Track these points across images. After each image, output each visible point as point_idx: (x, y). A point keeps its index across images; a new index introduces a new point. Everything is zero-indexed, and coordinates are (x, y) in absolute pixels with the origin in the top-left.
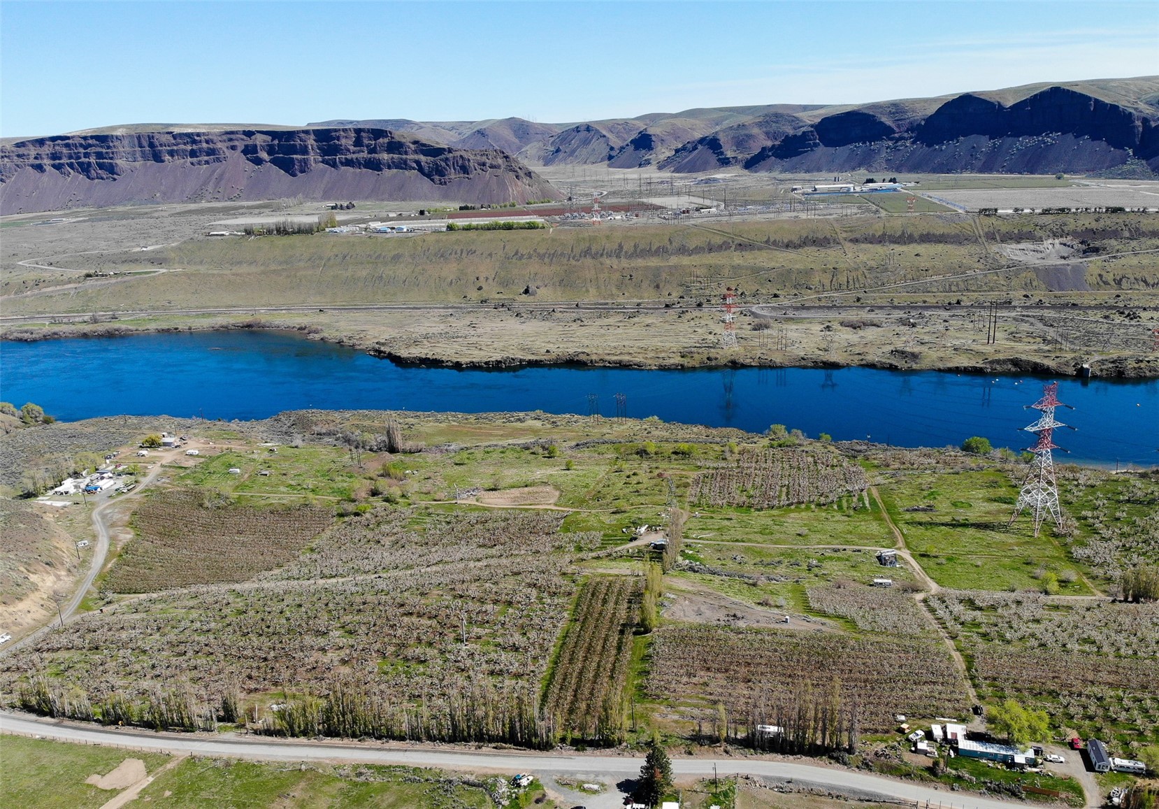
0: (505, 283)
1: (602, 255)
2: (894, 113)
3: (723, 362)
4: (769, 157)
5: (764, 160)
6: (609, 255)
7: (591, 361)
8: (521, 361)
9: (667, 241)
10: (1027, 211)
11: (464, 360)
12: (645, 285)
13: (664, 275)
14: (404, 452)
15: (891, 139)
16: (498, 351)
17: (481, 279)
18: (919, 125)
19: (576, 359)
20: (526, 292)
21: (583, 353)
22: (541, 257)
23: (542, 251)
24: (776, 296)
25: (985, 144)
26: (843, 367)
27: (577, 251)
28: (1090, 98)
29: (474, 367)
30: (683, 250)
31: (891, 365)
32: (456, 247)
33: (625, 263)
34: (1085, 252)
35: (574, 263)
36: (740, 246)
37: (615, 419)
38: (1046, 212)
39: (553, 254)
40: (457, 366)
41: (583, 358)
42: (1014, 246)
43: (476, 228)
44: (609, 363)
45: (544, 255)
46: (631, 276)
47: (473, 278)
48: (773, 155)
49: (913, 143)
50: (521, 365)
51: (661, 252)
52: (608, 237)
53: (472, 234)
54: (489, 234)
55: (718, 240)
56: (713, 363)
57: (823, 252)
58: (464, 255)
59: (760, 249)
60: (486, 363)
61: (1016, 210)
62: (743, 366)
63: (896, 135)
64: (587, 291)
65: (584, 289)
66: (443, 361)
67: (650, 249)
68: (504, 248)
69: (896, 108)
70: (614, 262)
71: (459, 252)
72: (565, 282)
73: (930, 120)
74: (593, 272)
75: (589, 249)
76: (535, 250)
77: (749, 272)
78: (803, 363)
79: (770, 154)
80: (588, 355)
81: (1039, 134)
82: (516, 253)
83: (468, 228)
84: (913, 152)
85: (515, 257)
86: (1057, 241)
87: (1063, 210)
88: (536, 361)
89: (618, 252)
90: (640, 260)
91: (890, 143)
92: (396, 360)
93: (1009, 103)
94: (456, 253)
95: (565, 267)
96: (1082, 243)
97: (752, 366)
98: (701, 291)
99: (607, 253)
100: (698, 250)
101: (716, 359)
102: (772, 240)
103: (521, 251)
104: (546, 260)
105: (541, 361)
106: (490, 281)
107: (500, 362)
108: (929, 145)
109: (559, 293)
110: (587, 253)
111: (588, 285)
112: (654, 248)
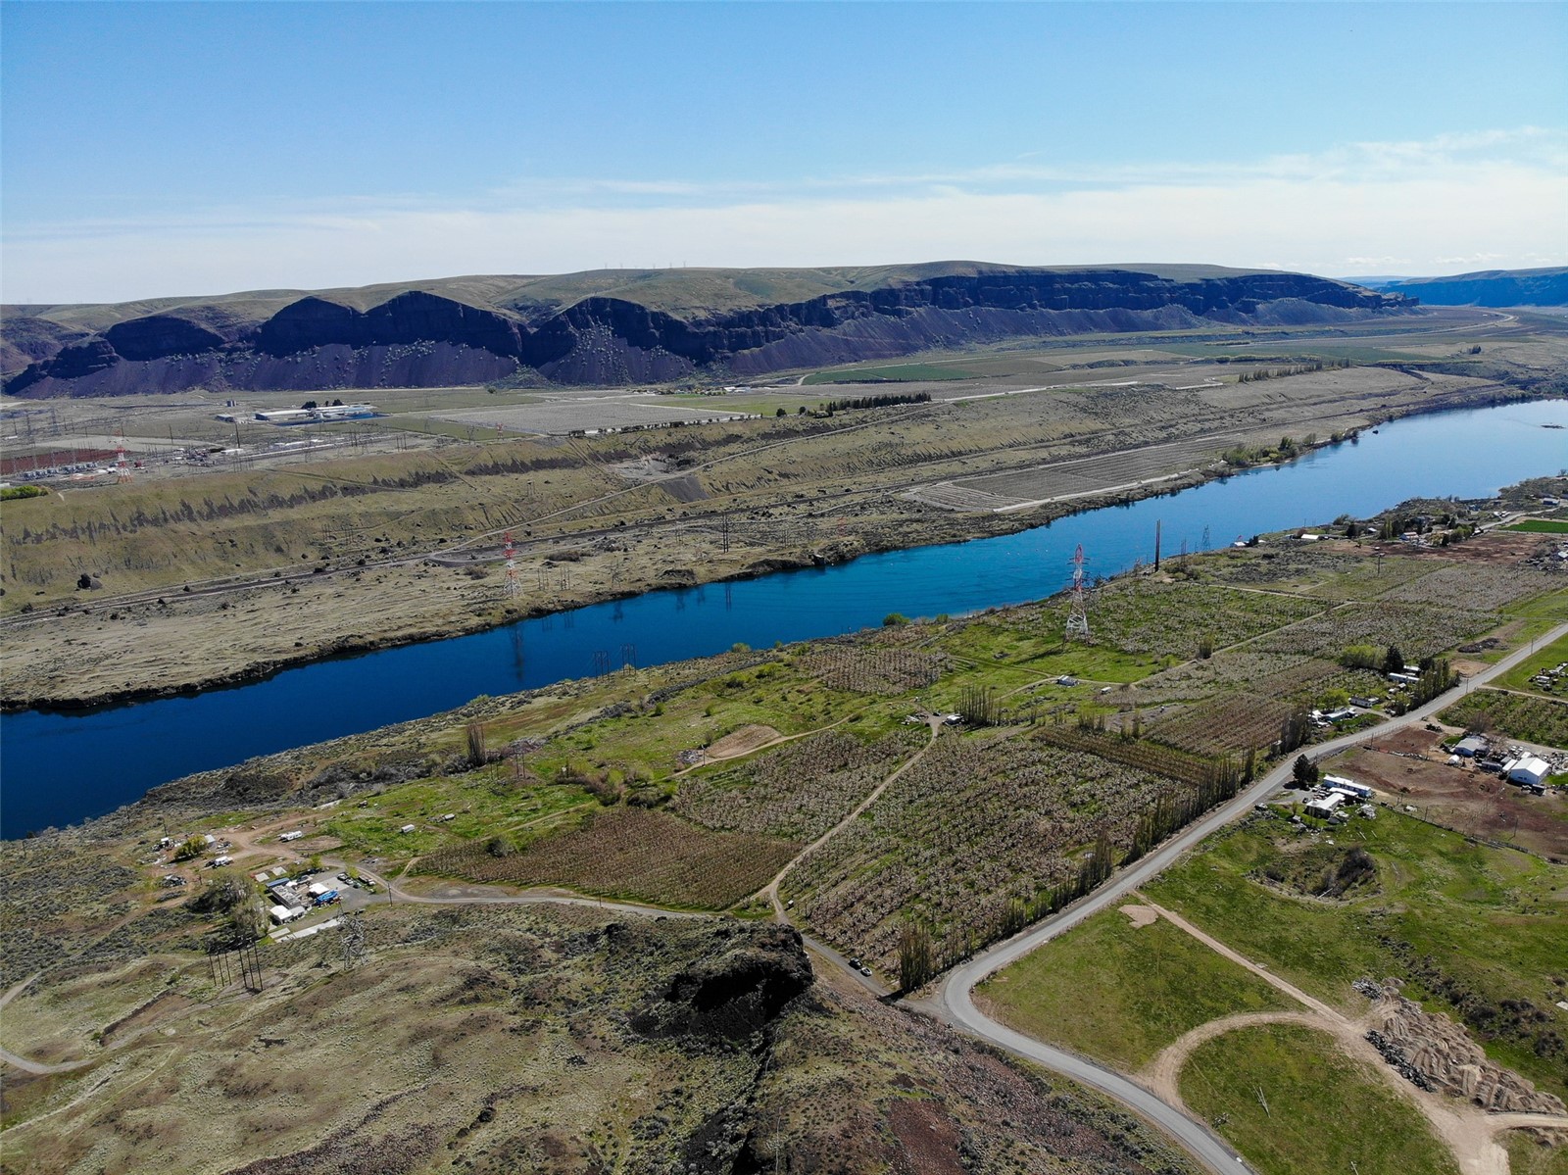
0: (41, 579)
1: (166, 519)
2: (212, 319)
5: (36, 381)
6: (177, 518)
7: (372, 643)
8: (275, 663)
9: (247, 493)
10: (609, 430)
11: (194, 680)
12: (259, 549)
13: (279, 535)
15: (222, 350)
18: (255, 333)
20: (84, 583)
21: (352, 636)
22: (73, 533)
23: (70, 526)
24: (442, 541)
25: (351, 355)
26: (638, 594)
27: (124, 517)
28: (457, 304)
29: (214, 686)
30: (276, 502)
31: (680, 584)
33: (208, 526)
34: (679, 464)
35: (132, 536)
36: (346, 490)
38: (625, 430)
39: (89, 527)
42: (619, 465)
44: (396, 639)
45: (74, 530)
46: (231, 541)
48: (49, 374)
49: (256, 353)
50: (276, 668)
51: (245, 507)
52: (159, 496)
55: (315, 486)
56: (515, 615)
57: (447, 488)
59: (374, 491)
60: (232, 676)
61: (601, 431)
62: (550, 612)
63: (227, 345)
64: (179, 569)
65: (172, 568)
66: (156, 691)
67: (231, 504)
69: (213, 310)
70: (184, 527)
72: (133, 561)
73: (268, 326)
74: (170, 544)
75: (140, 514)
76: (55, 526)
77: (385, 519)
79: (44, 372)
80: (360, 637)
81: (410, 342)
82: (27, 534)
84: (259, 366)
85: (29, 540)
86: (649, 457)
87: (637, 428)
88: (295, 659)
89: (187, 512)
90: (226, 521)
91: (222, 355)
93: (363, 308)
95: (121, 543)
96: (670, 456)
98: (345, 548)
99: (172, 516)
100: (295, 501)
101: (516, 610)
102: (380, 480)
103: (34, 530)
104: (83, 537)
105: (303, 658)
106: (10, 579)
107: (252, 671)
108: (279, 356)
109: (136, 579)
110: (140, 519)
111: (174, 561)
112: (236, 503)
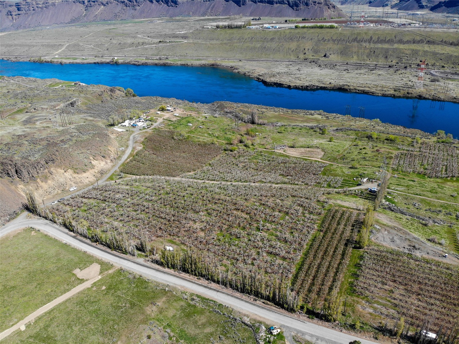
0: (316, 52)
1: (362, 41)
3: (415, 95)
4: (442, 6)
5: (440, 7)
6: (365, 42)
7: (350, 89)
8: (317, 86)
9: (394, 37)
11: (292, 85)
12: (380, 56)
13: (390, 52)
14: (258, 124)
16: (308, 81)
17: (306, 50)
19: (343, 87)
20: (325, 56)
21: (347, 85)
22: (334, 41)
23: (334, 38)
24: (443, 67)
27: (351, 39)
29: (296, 88)
30: (401, 42)
32: (297, 35)
33: (372, 45)
35: (349, 44)
36: (429, 42)
37: (358, 118)
39: (340, 40)
40: (289, 87)
41: (346, 87)
43: (307, 27)
44: (358, 91)
45: (335, 40)
46: (374, 51)
47: (302, 49)
48: (444, 6)
50: (317, 88)
51: (390, 41)
52: (366, 33)
53: (305, 30)
54: (312, 30)
55: (418, 38)
56: (410, 95)
58: (300, 39)
59: (438, 44)
60: (302, 87)
62: (425, 98)
64: (353, 57)
65: (351, 56)
66: (283, 84)
67: (385, 40)
68: (318, 36)
70: (367, 45)
71: (298, 38)
72: (343, 53)
74: (357, 49)
75: (357, 38)
76: (331, 38)
78: (455, 100)
79: (443, 5)
80: (349, 86)
82: (323, 39)
83: (304, 27)
88: (324, 87)
89: (370, 41)
90: (379, 45)
92: (265, 83)
94: (297, 38)
95: (344, 46)
97: (429, 99)
98: (407, 61)
99: (365, 40)
100: (408, 42)
101: (412, 93)
102: (444, 40)
103: (325, 38)
104: (336, 42)
105: (326, 87)
106: (310, 51)
107: (308, 86)
109: (340, 57)
110: (355, 40)
111: (354, 54)
112: (387, 39)
